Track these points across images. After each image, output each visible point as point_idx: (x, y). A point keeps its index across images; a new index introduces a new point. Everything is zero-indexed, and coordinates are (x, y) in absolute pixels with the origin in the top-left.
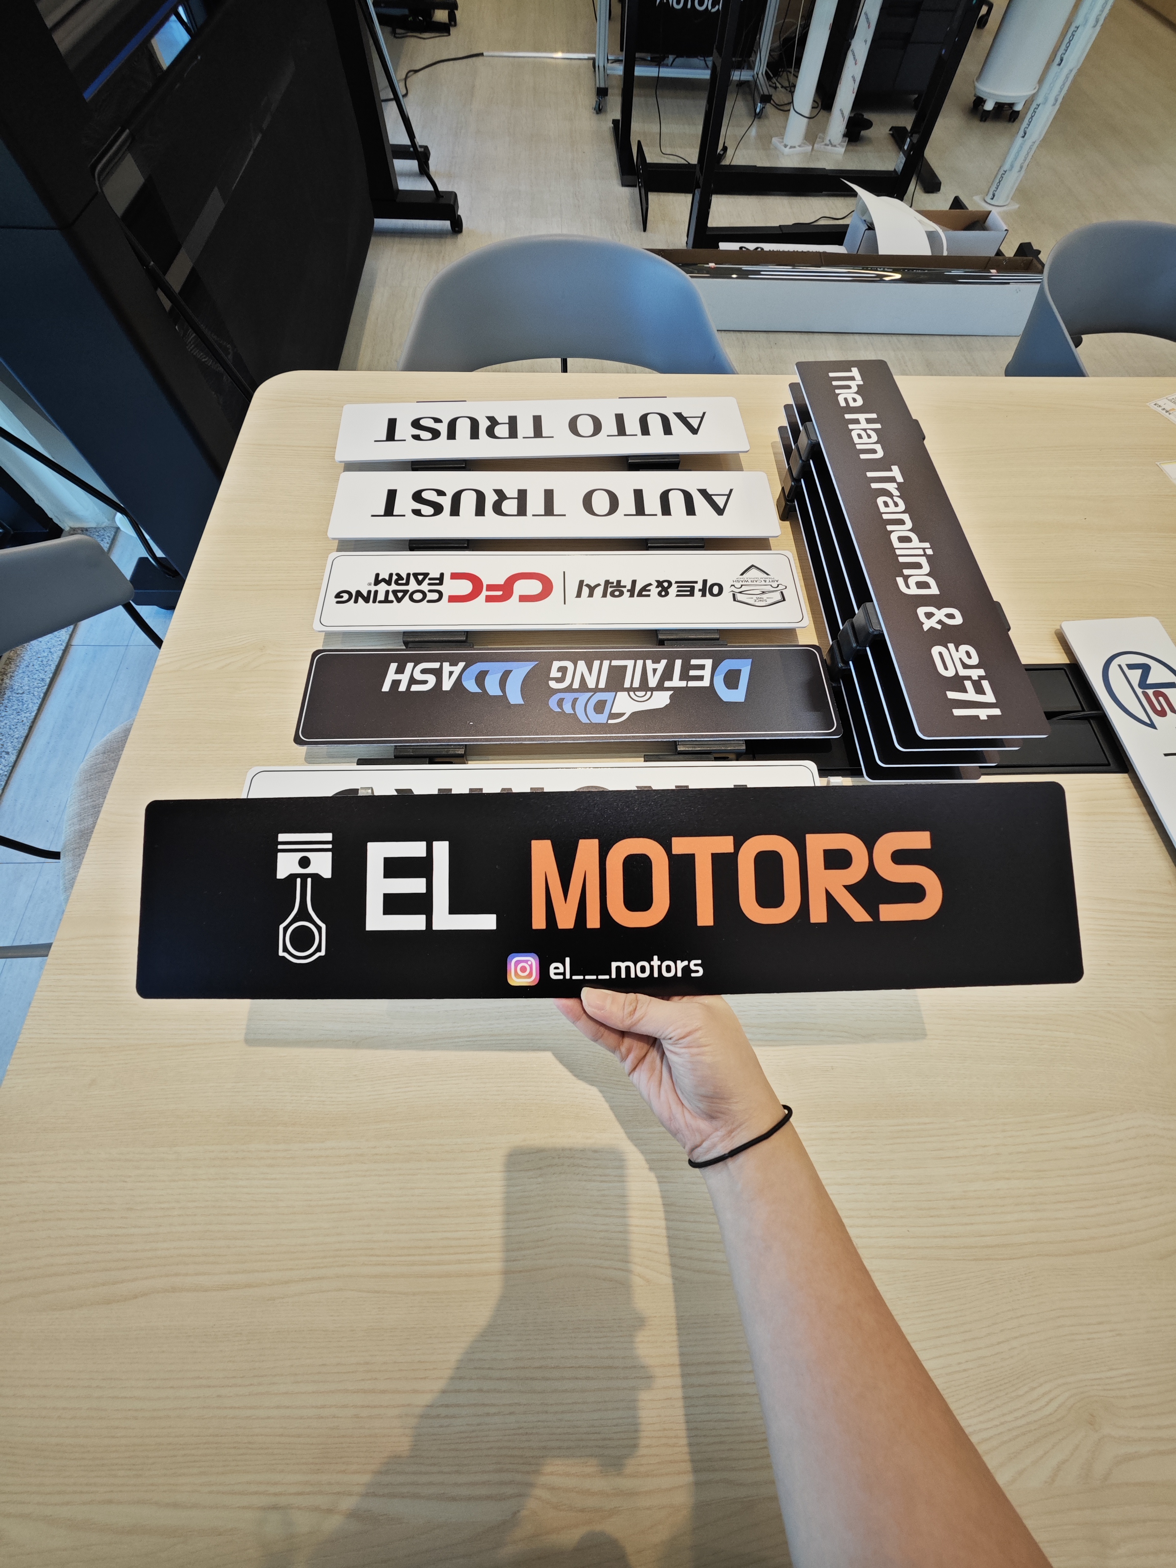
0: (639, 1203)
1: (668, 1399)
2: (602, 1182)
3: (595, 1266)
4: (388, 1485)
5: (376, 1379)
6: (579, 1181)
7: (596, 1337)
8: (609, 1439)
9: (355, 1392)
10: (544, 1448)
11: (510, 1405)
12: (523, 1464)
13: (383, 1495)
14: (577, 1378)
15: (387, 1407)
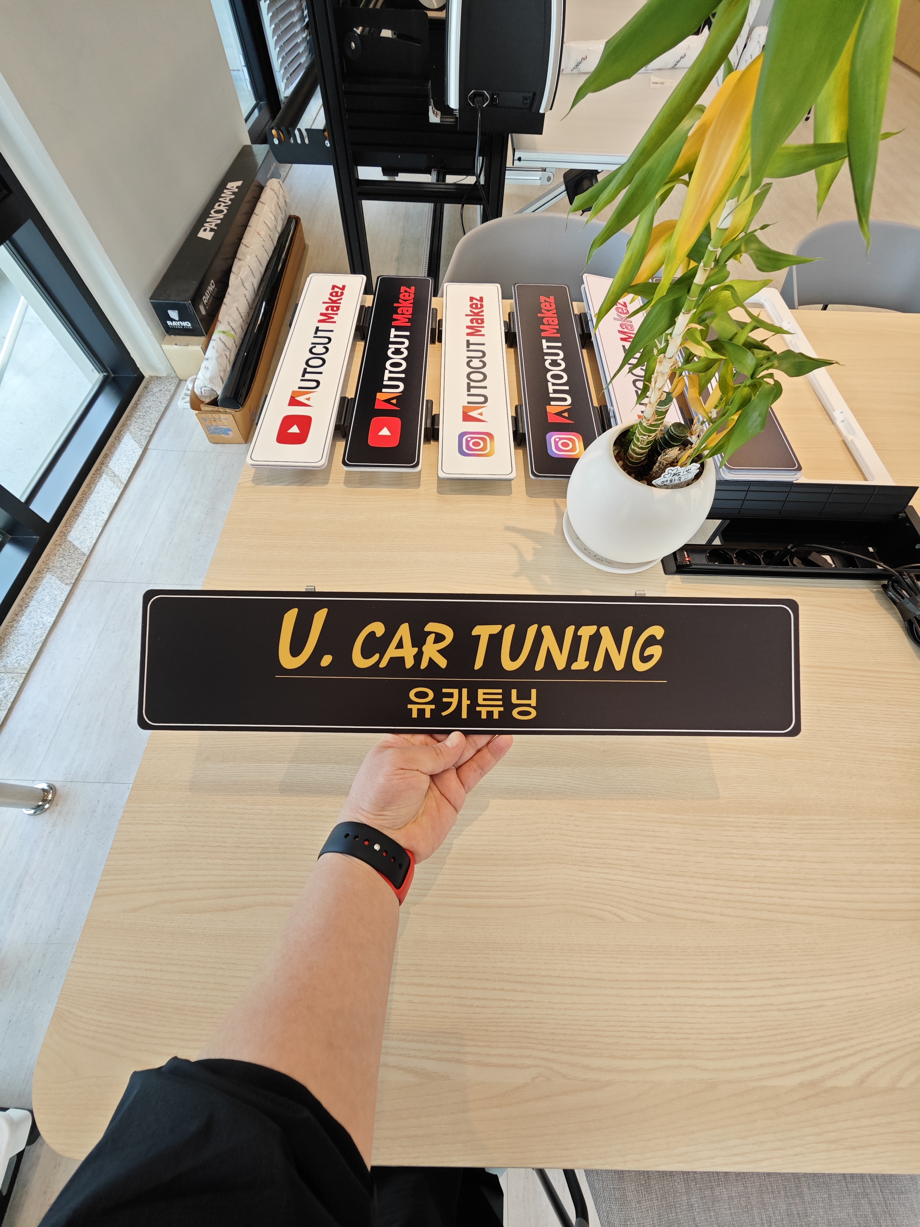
0: (612, 864)
1: (644, 1005)
2: (583, 847)
3: (583, 906)
4: (437, 1051)
5: (424, 976)
6: (566, 845)
7: (586, 957)
8: (602, 1031)
9: (408, 985)
10: (553, 1034)
11: (525, 1001)
12: (538, 1044)
13: (435, 1059)
14: (574, 986)
15: (433, 996)
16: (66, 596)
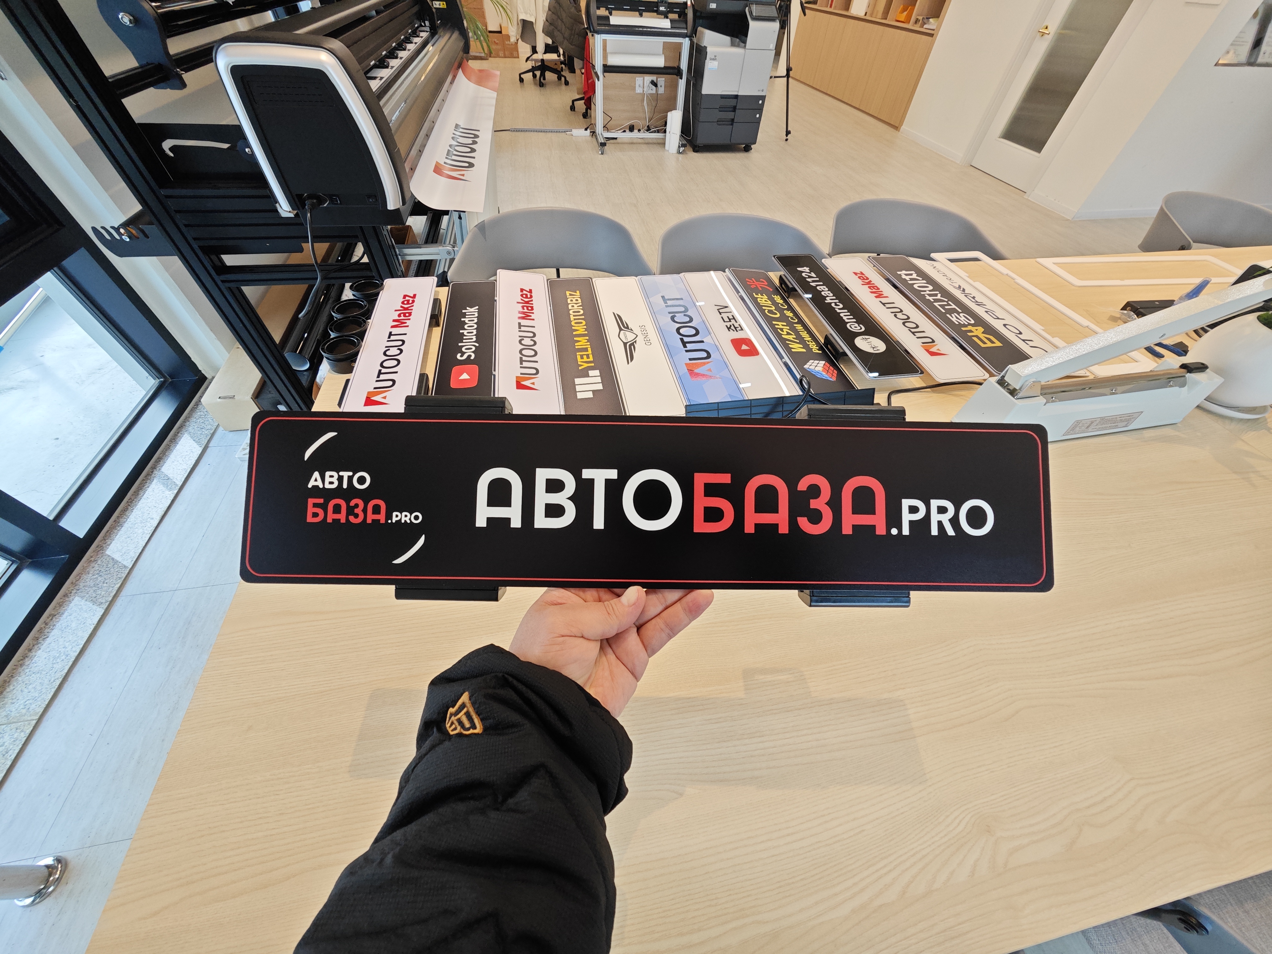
16: (100, 617)
